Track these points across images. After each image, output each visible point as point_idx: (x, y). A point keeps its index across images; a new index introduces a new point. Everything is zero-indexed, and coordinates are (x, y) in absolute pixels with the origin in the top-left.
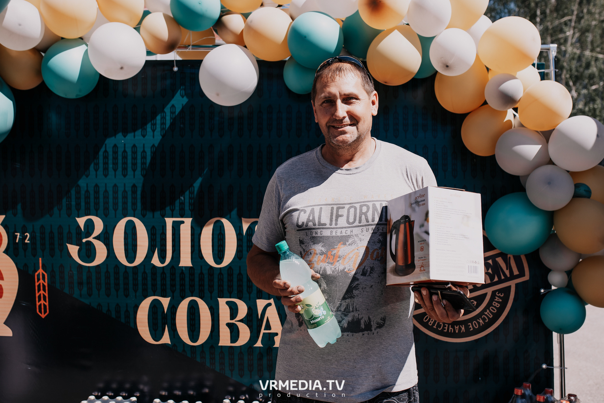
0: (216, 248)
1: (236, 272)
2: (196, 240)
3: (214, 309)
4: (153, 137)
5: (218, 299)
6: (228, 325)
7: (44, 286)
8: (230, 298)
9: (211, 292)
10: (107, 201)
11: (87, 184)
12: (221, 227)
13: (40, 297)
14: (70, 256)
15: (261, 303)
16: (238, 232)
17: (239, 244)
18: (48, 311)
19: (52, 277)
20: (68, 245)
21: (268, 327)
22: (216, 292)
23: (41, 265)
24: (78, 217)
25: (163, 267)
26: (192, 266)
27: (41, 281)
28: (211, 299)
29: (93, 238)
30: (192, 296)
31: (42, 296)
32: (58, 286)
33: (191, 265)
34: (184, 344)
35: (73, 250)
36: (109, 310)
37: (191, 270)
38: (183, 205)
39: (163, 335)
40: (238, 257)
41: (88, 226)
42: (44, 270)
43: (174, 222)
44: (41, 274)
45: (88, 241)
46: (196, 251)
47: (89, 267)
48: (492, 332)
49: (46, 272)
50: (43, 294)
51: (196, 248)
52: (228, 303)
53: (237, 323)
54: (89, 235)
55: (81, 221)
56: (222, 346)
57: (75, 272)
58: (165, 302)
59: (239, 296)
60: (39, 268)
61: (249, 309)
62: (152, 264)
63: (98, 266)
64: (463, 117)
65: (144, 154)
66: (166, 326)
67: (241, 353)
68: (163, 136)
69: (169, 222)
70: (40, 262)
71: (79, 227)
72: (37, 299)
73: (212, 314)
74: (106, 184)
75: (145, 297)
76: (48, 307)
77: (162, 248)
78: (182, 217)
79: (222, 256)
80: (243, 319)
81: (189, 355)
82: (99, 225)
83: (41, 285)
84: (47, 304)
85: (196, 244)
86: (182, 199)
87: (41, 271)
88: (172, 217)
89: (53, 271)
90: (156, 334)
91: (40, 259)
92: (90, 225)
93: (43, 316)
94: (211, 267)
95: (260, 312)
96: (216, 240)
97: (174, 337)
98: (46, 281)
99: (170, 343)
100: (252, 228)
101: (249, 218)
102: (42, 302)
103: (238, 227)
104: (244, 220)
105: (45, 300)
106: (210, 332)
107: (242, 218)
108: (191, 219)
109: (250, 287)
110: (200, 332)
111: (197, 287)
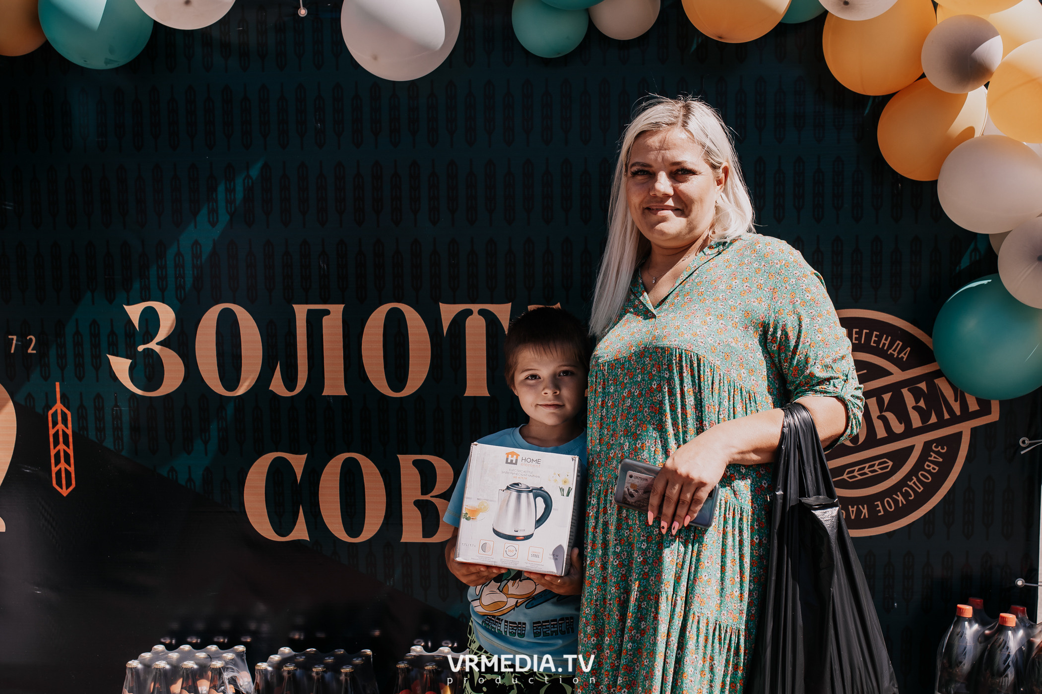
0: (392, 360)
1: (431, 406)
2: (353, 346)
3: (390, 476)
5: (399, 456)
6: (418, 503)
7: (65, 435)
9: (384, 444)
10: (182, 272)
11: (143, 242)
12: (399, 320)
13: (57, 455)
14: (114, 377)
16: (433, 330)
17: (435, 353)
18: (74, 482)
19: (80, 419)
20: (110, 357)
22: (393, 443)
23: (58, 396)
24: (128, 304)
25: (292, 397)
26: (347, 395)
27: (60, 426)
28: (384, 456)
29: (157, 344)
30: (349, 451)
31: (62, 454)
32: (92, 435)
33: (343, 392)
34: (335, 540)
35: (120, 366)
36: (190, 479)
37: (345, 403)
38: (326, 280)
39: (294, 523)
40: (433, 377)
41: (147, 320)
42: (64, 406)
43: (310, 312)
44: (59, 411)
45: (148, 349)
46: (354, 366)
47: (151, 397)
48: (921, 518)
49: (68, 409)
50: (65, 451)
51: (354, 359)
52: (416, 463)
53: (435, 501)
54: (150, 338)
56: (406, 543)
57: (125, 409)
58: (298, 462)
59: (437, 449)
60: (55, 402)
62: (272, 391)
63: (168, 396)
64: (881, 102)
66: (301, 507)
69: (301, 311)
70: (58, 389)
71: (130, 321)
72: (53, 461)
73: (388, 486)
75: (259, 454)
76: (73, 475)
77: (289, 362)
78: (325, 303)
79: (402, 376)
80: (445, 493)
81: (344, 560)
82: (167, 319)
83: (60, 432)
84: (72, 469)
85: (354, 352)
86: (324, 267)
87: (59, 406)
88: (307, 303)
89: (82, 406)
90: (282, 523)
91: (58, 384)
92: (150, 319)
93: (65, 492)
94: (383, 397)
97: (316, 528)
98: (70, 425)
99: (309, 540)
100: (459, 321)
101: (454, 303)
102: (63, 465)
103: (432, 321)
104: (443, 307)
105: (67, 461)
106: (383, 518)
107: (440, 304)
108: (343, 306)
109: (457, 434)
110: (366, 517)
111: (357, 435)
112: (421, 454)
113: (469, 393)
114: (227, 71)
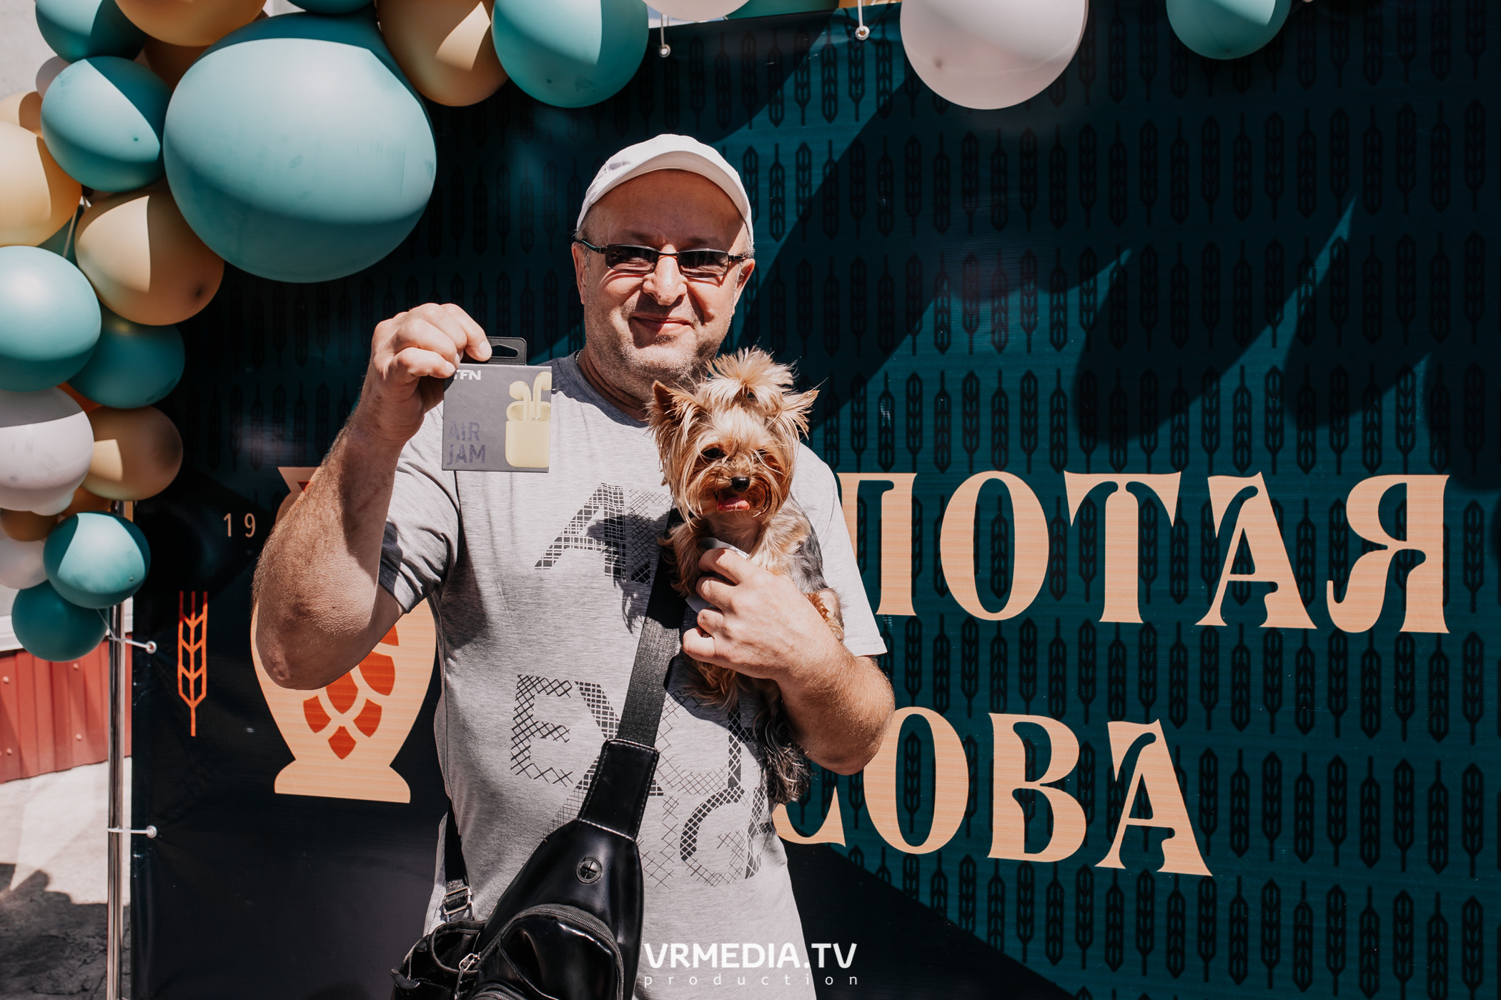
0: (986, 562)
1: (1045, 636)
2: (927, 538)
3: (976, 746)
5: (991, 714)
6: (1020, 795)
9: (970, 695)
12: (1000, 499)
15: (1121, 734)
16: (1053, 516)
17: (1055, 552)
21: (1143, 808)
22: (984, 693)
26: (915, 614)
28: (970, 716)
30: (914, 704)
33: (910, 612)
34: (885, 847)
37: (910, 627)
38: (889, 436)
39: (824, 817)
40: (1051, 590)
43: (863, 484)
46: (928, 572)
51: (928, 561)
52: (1018, 728)
53: (1049, 792)
56: (997, 860)
59: (1054, 708)
61: (1085, 748)
66: (835, 790)
67: (1055, 884)
69: (850, 483)
73: (972, 762)
78: (887, 469)
79: (1003, 587)
80: (1064, 779)
81: (897, 883)
85: (927, 550)
86: (886, 415)
88: (859, 471)
90: (805, 814)
94: (971, 620)
95: (1117, 761)
96: (986, 539)
97: (856, 827)
99: (844, 845)
100: (1095, 503)
101: (1088, 472)
103: (1053, 502)
104: (1070, 478)
106: (963, 815)
107: (1065, 473)
108: (914, 475)
109: (1087, 683)
110: (935, 813)
111: (927, 678)
112: (1028, 714)
113: (1107, 617)
114: (750, 127)
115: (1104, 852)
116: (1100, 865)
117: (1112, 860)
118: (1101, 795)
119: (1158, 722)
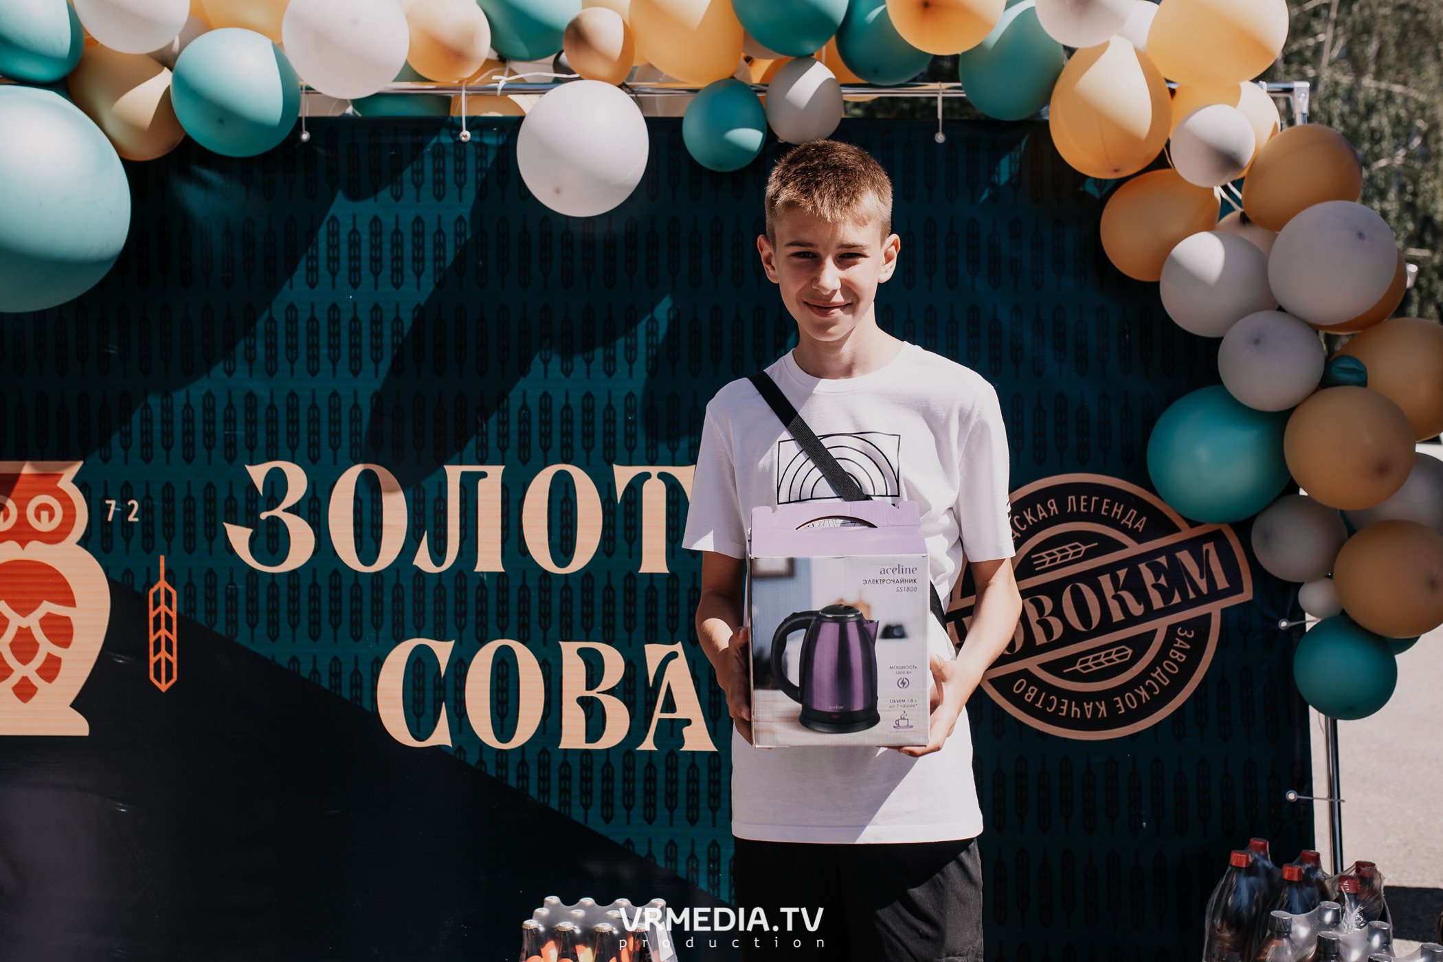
0: (557, 531)
1: (600, 584)
2: (513, 513)
3: (550, 667)
4: (419, 288)
5: (561, 643)
6: (583, 702)
7: (169, 619)
8: (587, 640)
9: (545, 629)
10: (316, 428)
11: (272, 392)
12: (567, 484)
13: (157, 643)
14: (231, 551)
15: (654, 653)
16: (605, 496)
17: (607, 522)
18: (175, 675)
19: (188, 597)
20: (226, 525)
21: (670, 706)
22: (555, 628)
23: (162, 572)
24: (251, 464)
25: (440, 573)
26: (503, 571)
27: (163, 608)
28: (545, 644)
29: (284, 510)
30: (503, 637)
31: (163, 641)
32: (201, 617)
33: (500, 569)
34: (482, 745)
35: (239, 537)
36: (315, 671)
37: (501, 580)
38: (484, 438)
39: (435, 725)
40: (604, 550)
41: (272, 483)
42: (169, 583)
43: (464, 474)
44: (162, 591)
45: (273, 517)
46: (513, 539)
47: (273, 574)
48: (1167, 717)
49: (174, 587)
50: (167, 638)
51: (513, 531)
52: (581, 652)
53: (603, 698)
54: (275, 505)
55: (258, 473)
56: (566, 750)
57: (242, 587)
58: (443, 651)
59: (606, 636)
60: (158, 579)
61: (629, 665)
62: (416, 566)
63: (294, 573)
65: (397, 326)
66: (444, 704)
67: (608, 765)
68: (439, 285)
69: (454, 473)
70: (162, 564)
71: (252, 485)
72: (152, 649)
73: (547, 678)
74: (313, 392)
75: (399, 640)
76: (175, 667)
77: (438, 531)
78: (482, 463)
79: (569, 548)
80: (614, 688)
81: (492, 771)
82: (297, 482)
83: (163, 616)
84: (174, 659)
85: (513, 523)
87: (162, 584)
88: (461, 463)
89: (190, 584)
90: (420, 722)
91: (162, 558)
92: (277, 482)
93: (163, 687)
94: (546, 574)
95: (652, 672)
96: (557, 514)
97: (460, 731)
98: (174, 606)
99: (451, 746)
100: (635, 488)
101: (631, 464)
102: (163, 654)
103: (605, 486)
104: (618, 469)
105: (169, 650)
106: (540, 718)
107: (614, 466)
108: (503, 467)
109: (630, 617)
110: (520, 717)
111: (513, 617)
113: (644, 569)
114: (376, 201)
115: (642, 739)
116: (638, 749)
117: (648, 745)
118: (640, 697)
119: (680, 643)
